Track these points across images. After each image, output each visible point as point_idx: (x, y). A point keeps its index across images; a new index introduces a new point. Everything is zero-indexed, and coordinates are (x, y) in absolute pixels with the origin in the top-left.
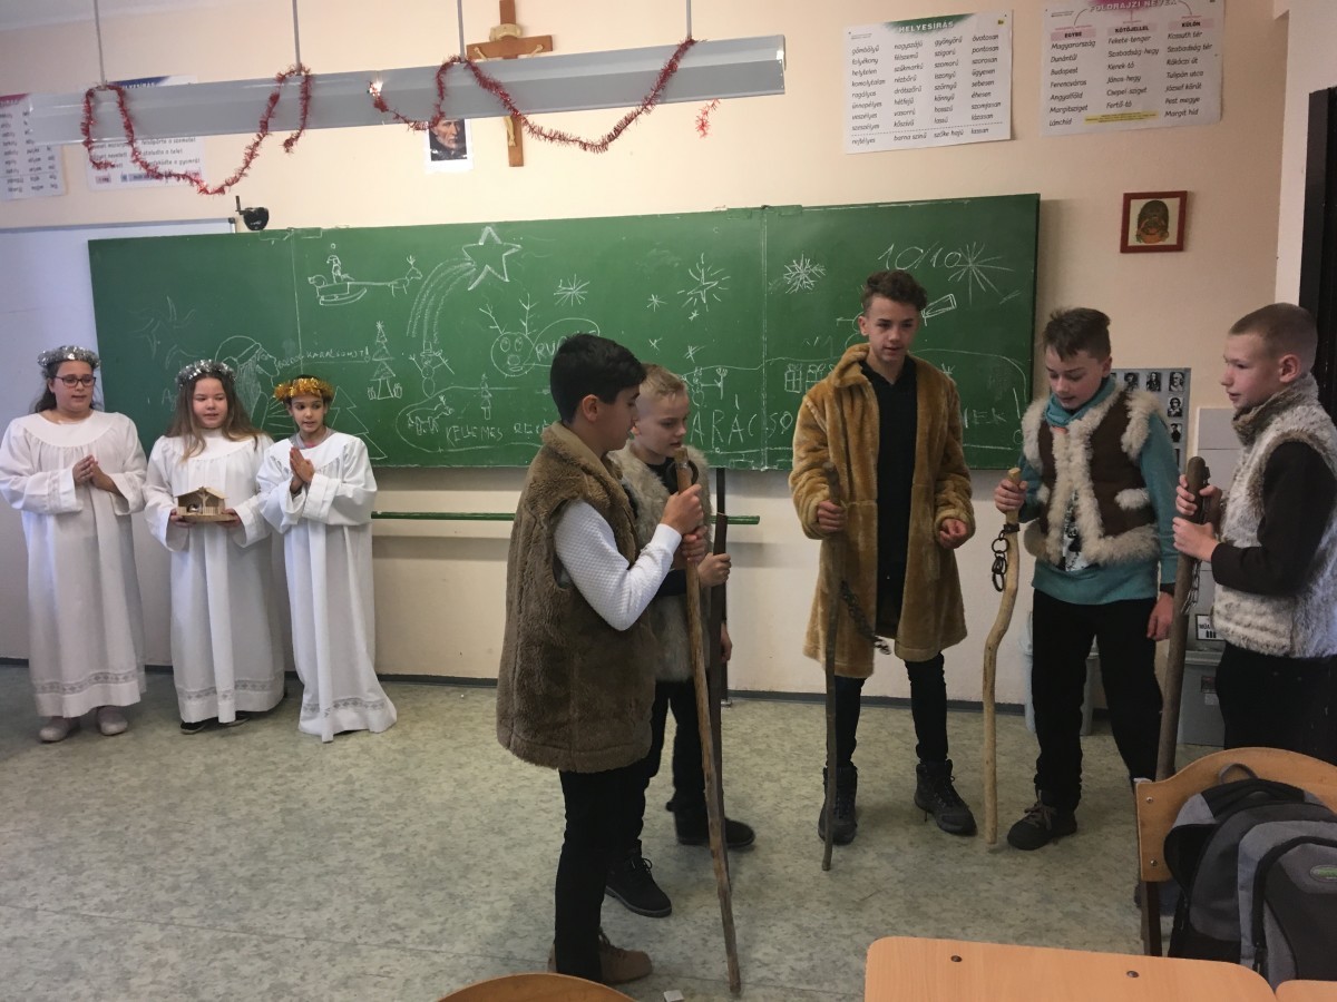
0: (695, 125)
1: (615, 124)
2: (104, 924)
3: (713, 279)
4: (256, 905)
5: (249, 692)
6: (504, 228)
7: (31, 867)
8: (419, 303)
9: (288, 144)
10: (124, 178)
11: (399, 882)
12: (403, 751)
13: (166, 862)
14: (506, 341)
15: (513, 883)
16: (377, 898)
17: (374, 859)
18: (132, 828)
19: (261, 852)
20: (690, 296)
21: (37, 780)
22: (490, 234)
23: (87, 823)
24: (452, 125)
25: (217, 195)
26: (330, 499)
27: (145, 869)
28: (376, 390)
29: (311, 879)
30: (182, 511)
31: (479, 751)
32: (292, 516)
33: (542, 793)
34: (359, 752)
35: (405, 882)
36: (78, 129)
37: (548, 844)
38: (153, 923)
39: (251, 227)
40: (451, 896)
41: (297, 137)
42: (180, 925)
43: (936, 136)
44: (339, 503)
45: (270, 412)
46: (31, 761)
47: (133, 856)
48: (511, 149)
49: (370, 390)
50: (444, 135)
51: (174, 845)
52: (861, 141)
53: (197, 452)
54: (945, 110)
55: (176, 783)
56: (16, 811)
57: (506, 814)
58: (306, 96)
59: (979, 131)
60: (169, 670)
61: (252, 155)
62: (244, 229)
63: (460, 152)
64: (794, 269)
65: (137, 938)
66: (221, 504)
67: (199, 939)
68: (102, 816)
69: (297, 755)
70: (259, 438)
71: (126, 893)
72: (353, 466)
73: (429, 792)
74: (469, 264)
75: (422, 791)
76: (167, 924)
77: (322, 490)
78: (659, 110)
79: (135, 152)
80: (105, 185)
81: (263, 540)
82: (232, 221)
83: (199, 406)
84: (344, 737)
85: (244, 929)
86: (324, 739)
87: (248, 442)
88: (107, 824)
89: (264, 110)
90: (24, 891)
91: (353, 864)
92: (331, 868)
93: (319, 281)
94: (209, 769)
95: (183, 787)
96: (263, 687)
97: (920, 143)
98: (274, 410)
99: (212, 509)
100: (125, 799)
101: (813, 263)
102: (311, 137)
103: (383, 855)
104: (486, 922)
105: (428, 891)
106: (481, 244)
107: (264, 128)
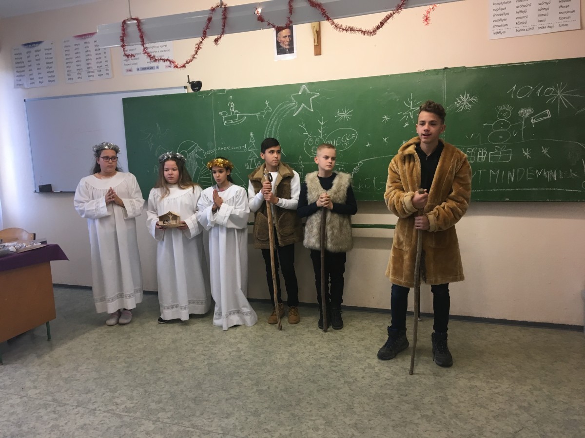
0: (422, 19)
1: (381, 20)
2: (126, 419)
3: (416, 106)
4: (198, 414)
5: (195, 305)
6: (311, 85)
7: (94, 387)
8: (270, 123)
9: (216, 41)
10: (138, 69)
11: (266, 405)
12: (262, 336)
13: (155, 388)
14: (311, 140)
15: (325, 410)
16: (256, 414)
17: (253, 392)
18: (139, 369)
19: (199, 385)
20: (405, 115)
21: (97, 344)
22: (304, 88)
23: (119, 366)
24: (287, 37)
25: (182, 68)
26: (228, 215)
27: (146, 391)
28: (249, 165)
29: (224, 401)
30: (161, 223)
31: (298, 338)
32: (212, 223)
33: (332, 362)
34: (242, 336)
35: (269, 406)
36: (119, 39)
37: (338, 390)
38: (150, 420)
39: (193, 90)
40: (293, 414)
41: (220, 38)
42: (162, 422)
43: (539, 28)
44: (232, 218)
45: (201, 176)
46: (95, 334)
47: (140, 384)
48: (315, 46)
49: (247, 165)
50: (284, 42)
51: (159, 379)
52: (498, 33)
53: (166, 195)
54: (543, 15)
55: (159, 348)
56: (88, 359)
57: (315, 372)
58: (225, 18)
59: (563, 25)
60: (156, 293)
61: (198, 48)
62: (191, 91)
63: (291, 50)
64: (460, 100)
65: (142, 428)
66: (178, 218)
67: (172, 430)
68: (126, 363)
69: (213, 336)
70: (195, 187)
71: (137, 403)
72: (240, 201)
73: (277, 358)
74: (294, 103)
75: (273, 358)
76: (156, 421)
77: (225, 211)
78: (404, 12)
79: (145, 49)
80: (130, 73)
81: (198, 235)
82: (185, 87)
83: (166, 173)
84: (235, 328)
85: (193, 426)
86: (224, 329)
87: (190, 189)
88: (128, 367)
89: (204, 25)
90: (90, 400)
91: (243, 394)
92: (233, 396)
93: (224, 114)
94: (174, 341)
95: (162, 350)
96: (202, 303)
97: (530, 32)
98: (203, 175)
99: (174, 221)
100: (136, 355)
101: (471, 96)
102: (226, 37)
103: (257, 390)
104: (312, 431)
105: (281, 411)
106: (300, 93)
107: (205, 35)
